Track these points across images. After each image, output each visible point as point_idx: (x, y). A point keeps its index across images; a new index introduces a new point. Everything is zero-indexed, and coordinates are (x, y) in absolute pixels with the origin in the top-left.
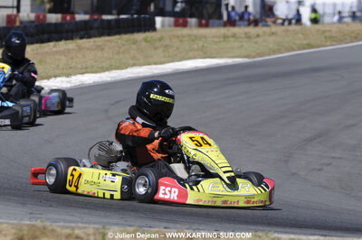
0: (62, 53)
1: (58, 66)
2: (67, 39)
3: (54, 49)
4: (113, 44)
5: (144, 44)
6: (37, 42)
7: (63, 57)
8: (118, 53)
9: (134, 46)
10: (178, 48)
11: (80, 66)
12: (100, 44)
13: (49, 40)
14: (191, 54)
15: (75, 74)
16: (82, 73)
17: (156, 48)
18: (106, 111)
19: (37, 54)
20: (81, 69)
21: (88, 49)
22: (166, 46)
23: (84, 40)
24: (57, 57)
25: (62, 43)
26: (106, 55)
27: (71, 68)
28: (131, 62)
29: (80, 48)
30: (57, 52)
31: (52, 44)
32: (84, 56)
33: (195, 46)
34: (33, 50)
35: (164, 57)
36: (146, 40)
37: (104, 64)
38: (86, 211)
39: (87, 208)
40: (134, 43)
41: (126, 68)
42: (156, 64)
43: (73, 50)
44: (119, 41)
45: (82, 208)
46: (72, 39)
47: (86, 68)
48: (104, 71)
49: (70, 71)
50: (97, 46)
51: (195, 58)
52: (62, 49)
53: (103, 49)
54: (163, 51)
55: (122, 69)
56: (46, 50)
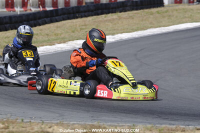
0: (109, 21)
1: (107, 29)
2: (112, 13)
3: (105, 19)
4: (139, 15)
5: (157, 15)
6: (95, 15)
7: (110, 24)
8: (142, 20)
9: (151, 16)
10: (176, 17)
11: (120, 29)
12: (131, 15)
13: (102, 14)
14: (184, 20)
15: (117, 33)
16: (121, 33)
17: (164, 17)
18: (136, 55)
19: (95, 22)
20: (121, 30)
21: (124, 18)
22: (170, 16)
23: (123, 13)
24: (107, 23)
25: (110, 15)
26: (135, 22)
27: (114, 30)
28: (150, 26)
29: (120, 18)
30: (106, 20)
31: (103, 16)
32: (122, 23)
33: (187, 15)
34: (93, 20)
35: (169, 22)
36: (158, 12)
37: (134, 27)
38: (124, 115)
39: (124, 113)
40: (151, 14)
41: (147, 29)
42: (164, 26)
43: (116, 19)
44: (143, 13)
45: (122, 113)
46: (115, 12)
47: (124, 30)
48: (134, 31)
49: (115, 32)
50: (130, 17)
51: (186, 22)
52: (109, 18)
53: (133, 18)
54: (168, 19)
55: (144, 30)
56: (100, 19)
